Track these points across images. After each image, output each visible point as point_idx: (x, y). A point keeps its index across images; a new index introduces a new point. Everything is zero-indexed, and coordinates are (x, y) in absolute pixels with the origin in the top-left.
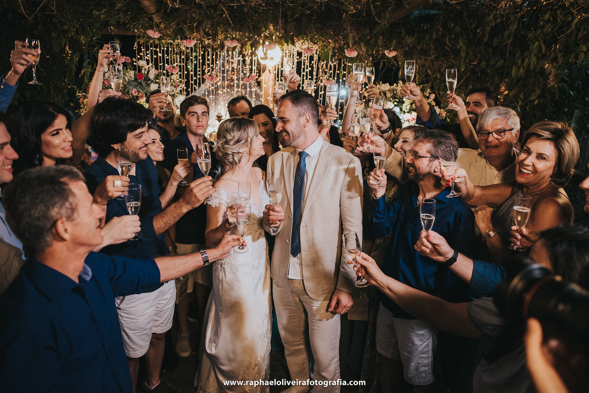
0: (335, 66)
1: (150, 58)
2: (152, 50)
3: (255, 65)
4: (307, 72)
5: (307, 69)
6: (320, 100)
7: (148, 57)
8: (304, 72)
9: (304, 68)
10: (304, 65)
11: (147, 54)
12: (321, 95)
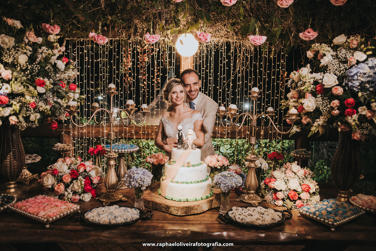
0: (251, 57)
1: (76, 55)
2: (78, 48)
3: (174, 59)
4: (224, 63)
5: (224, 61)
6: (239, 91)
7: (75, 54)
8: (221, 63)
9: (221, 61)
10: (221, 57)
11: (74, 51)
12: (239, 85)
